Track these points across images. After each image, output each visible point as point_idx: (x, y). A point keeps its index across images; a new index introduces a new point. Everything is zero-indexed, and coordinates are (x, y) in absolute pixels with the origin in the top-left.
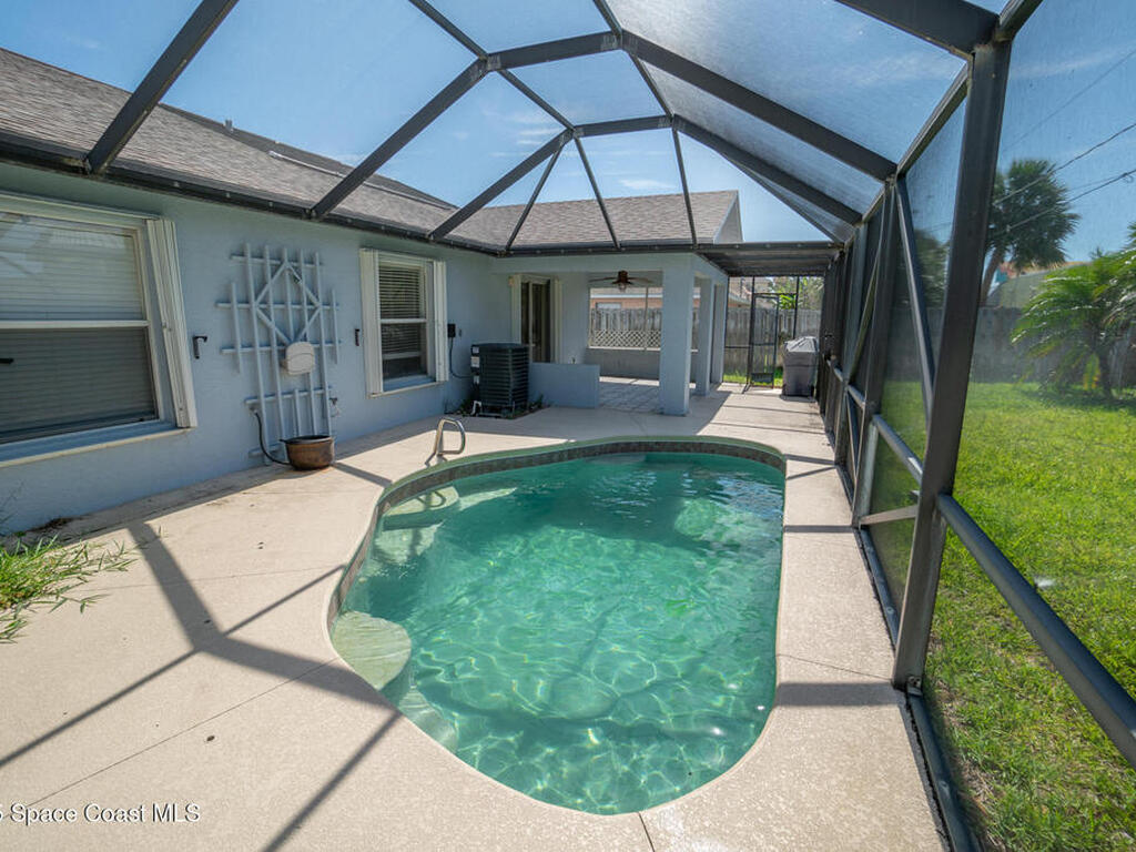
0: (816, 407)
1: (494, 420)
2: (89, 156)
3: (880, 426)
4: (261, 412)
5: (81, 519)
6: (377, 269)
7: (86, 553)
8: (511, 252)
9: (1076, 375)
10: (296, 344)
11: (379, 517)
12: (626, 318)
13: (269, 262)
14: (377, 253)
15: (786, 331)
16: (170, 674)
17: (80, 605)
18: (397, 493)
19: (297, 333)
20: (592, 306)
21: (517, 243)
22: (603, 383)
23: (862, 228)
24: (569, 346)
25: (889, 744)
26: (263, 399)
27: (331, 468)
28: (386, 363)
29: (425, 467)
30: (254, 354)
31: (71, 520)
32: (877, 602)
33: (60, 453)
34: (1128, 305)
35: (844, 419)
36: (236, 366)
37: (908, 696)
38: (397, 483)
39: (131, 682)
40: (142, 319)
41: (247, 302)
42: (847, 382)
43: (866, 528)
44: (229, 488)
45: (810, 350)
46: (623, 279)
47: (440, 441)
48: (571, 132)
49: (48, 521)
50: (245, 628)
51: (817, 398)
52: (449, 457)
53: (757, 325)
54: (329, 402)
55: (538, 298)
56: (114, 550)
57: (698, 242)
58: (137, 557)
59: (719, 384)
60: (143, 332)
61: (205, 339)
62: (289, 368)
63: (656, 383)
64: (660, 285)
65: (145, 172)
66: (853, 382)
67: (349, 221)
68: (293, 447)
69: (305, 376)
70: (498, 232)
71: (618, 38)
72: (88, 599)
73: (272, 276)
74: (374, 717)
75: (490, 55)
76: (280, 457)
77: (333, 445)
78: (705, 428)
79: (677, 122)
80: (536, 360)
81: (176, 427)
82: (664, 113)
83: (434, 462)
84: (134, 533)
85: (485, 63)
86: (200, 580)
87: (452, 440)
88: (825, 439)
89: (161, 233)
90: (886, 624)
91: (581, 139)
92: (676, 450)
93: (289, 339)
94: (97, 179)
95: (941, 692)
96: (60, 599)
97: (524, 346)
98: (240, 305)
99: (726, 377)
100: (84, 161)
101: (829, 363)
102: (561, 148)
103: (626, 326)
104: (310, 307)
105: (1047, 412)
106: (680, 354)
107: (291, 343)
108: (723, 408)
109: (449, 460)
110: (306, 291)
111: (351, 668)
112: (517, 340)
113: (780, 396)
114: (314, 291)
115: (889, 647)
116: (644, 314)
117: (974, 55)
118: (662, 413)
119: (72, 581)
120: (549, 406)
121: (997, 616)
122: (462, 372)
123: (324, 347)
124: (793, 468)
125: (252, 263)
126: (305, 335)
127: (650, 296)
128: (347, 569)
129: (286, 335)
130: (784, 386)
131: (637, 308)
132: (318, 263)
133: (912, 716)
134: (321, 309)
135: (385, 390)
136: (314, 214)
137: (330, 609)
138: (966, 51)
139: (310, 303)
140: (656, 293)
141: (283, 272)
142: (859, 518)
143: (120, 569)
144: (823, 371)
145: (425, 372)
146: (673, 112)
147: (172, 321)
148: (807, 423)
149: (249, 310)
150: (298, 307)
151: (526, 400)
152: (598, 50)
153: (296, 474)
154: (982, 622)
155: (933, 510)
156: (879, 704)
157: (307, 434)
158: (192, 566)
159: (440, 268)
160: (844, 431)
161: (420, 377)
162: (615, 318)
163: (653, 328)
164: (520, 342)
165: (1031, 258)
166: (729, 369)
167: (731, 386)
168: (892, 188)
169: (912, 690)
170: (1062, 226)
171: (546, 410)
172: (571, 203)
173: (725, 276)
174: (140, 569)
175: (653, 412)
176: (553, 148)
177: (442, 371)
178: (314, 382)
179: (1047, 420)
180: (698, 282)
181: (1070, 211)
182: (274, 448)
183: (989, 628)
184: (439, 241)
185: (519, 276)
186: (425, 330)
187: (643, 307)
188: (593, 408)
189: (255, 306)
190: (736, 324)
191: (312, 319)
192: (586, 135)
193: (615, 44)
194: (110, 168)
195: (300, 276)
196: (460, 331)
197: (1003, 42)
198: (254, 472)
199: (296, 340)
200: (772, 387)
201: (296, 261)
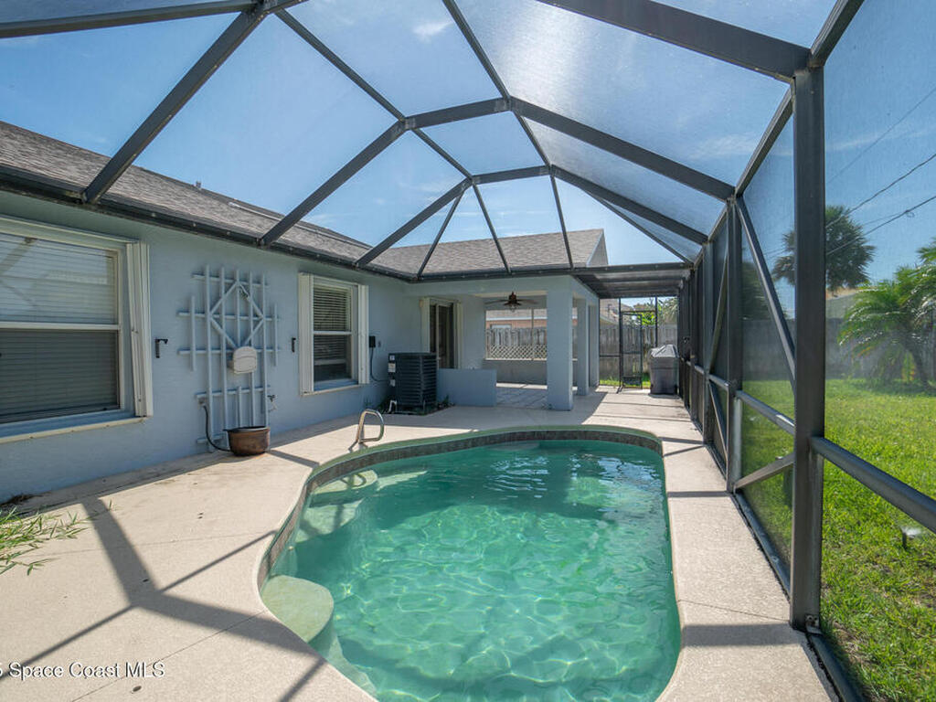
0: (680, 402)
1: (407, 416)
2: (85, 190)
3: (743, 398)
4: (208, 405)
5: (41, 496)
6: (312, 290)
7: (41, 525)
8: (421, 278)
9: (896, 370)
10: (242, 348)
11: (307, 495)
12: (516, 335)
13: (223, 281)
14: (312, 277)
15: (649, 343)
16: (105, 627)
17: (28, 568)
18: (323, 474)
19: (244, 338)
20: (488, 326)
21: (426, 271)
22: (499, 387)
23: (709, 246)
24: (469, 356)
25: (800, 682)
26: (211, 395)
27: (266, 454)
28: (316, 367)
29: (348, 452)
30: (206, 355)
31: (31, 497)
32: (762, 553)
33: (29, 435)
34: (929, 310)
35: (708, 404)
36: (190, 365)
37: (808, 635)
38: (324, 465)
39: (66, 637)
40: (114, 324)
41: (203, 313)
42: (708, 372)
43: (741, 491)
44: (175, 471)
45: (672, 355)
46: (513, 302)
47: (361, 432)
48: (470, 180)
49: (10, 497)
50: (180, 586)
51: (681, 395)
52: (370, 444)
53: (625, 338)
54: (267, 400)
55: (444, 319)
56: (67, 521)
57: (574, 266)
58: (87, 526)
59: (596, 387)
60: (115, 334)
61: (166, 341)
62: (235, 368)
63: (545, 387)
64: (545, 307)
65: (129, 204)
66: (713, 372)
67: (291, 249)
68: (233, 435)
69: (248, 376)
70: (411, 263)
71: (508, 102)
72: (37, 563)
73: (226, 292)
74: (300, 664)
75: (408, 118)
76: (222, 446)
77: (269, 434)
78: (589, 419)
79: (553, 171)
80: (443, 366)
81: (134, 416)
82: (544, 164)
83: (356, 448)
84: (87, 507)
85: (403, 124)
86: (143, 545)
87: (371, 431)
88: (692, 425)
89: (137, 254)
90: (774, 571)
91: (478, 186)
92: (565, 438)
93: (237, 345)
94: (90, 209)
95: (839, 632)
96: (9, 564)
97: (432, 354)
98: (198, 315)
99: (601, 382)
100: (82, 194)
101: (689, 363)
102: (463, 192)
103: (516, 343)
104: (256, 319)
105: (879, 398)
106: (564, 362)
107: (237, 347)
108: (602, 404)
109: (369, 446)
110: (253, 305)
111: (278, 620)
112: (427, 350)
113: (649, 395)
114: (260, 306)
115: (781, 591)
116: (531, 332)
117: (794, 78)
118: (550, 409)
119: (24, 547)
120: (454, 405)
121: (875, 563)
122: (380, 376)
123: (265, 353)
124: (667, 447)
125: (210, 281)
126: (250, 342)
127: (535, 318)
128: (278, 535)
129: (233, 340)
130: (652, 385)
131: (524, 327)
132: (263, 283)
133: (816, 654)
134: (265, 320)
135: (315, 390)
136: (263, 241)
137: (260, 570)
138: (788, 76)
139: (256, 315)
140: (541, 315)
141: (235, 289)
142: (733, 484)
143: (69, 536)
144: (684, 371)
145: (349, 377)
146: (551, 163)
147: (140, 324)
148: (676, 414)
149: (204, 320)
150: (245, 318)
151: (435, 400)
152: (492, 112)
153: (237, 459)
154: (862, 568)
155: (808, 452)
156: (782, 643)
157: (246, 426)
158: (136, 533)
159: (363, 291)
160: (710, 415)
161: (347, 380)
162: (507, 337)
163: (538, 343)
164: (429, 351)
165: (842, 279)
166: (604, 375)
167: (607, 388)
168: (732, 205)
169: (811, 630)
170: (863, 255)
171: (452, 408)
172: (469, 242)
173: (596, 298)
174: (89, 536)
175: (543, 408)
176: (456, 193)
177: (364, 376)
178: (255, 382)
179: (879, 404)
180: (576, 303)
181: (867, 244)
182: (218, 437)
183: (870, 574)
184: (363, 268)
185: (428, 299)
186: (350, 339)
187: (530, 326)
188: (492, 406)
189: (210, 316)
190: (607, 339)
191: (257, 329)
192: (481, 183)
193: (505, 108)
194: (101, 200)
195: (248, 291)
196: (380, 344)
197: (816, 68)
198: (198, 458)
199: (242, 346)
200: (642, 388)
201: (246, 281)
